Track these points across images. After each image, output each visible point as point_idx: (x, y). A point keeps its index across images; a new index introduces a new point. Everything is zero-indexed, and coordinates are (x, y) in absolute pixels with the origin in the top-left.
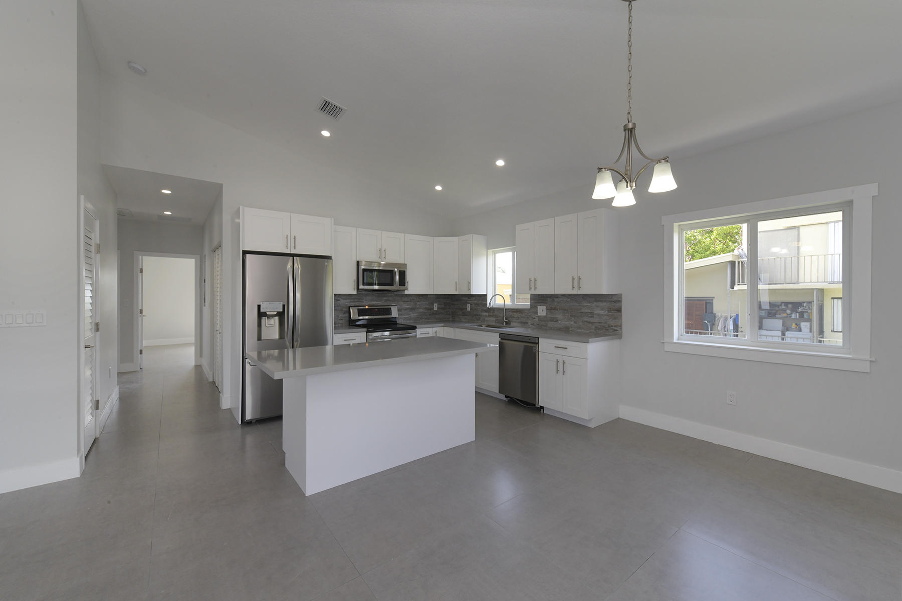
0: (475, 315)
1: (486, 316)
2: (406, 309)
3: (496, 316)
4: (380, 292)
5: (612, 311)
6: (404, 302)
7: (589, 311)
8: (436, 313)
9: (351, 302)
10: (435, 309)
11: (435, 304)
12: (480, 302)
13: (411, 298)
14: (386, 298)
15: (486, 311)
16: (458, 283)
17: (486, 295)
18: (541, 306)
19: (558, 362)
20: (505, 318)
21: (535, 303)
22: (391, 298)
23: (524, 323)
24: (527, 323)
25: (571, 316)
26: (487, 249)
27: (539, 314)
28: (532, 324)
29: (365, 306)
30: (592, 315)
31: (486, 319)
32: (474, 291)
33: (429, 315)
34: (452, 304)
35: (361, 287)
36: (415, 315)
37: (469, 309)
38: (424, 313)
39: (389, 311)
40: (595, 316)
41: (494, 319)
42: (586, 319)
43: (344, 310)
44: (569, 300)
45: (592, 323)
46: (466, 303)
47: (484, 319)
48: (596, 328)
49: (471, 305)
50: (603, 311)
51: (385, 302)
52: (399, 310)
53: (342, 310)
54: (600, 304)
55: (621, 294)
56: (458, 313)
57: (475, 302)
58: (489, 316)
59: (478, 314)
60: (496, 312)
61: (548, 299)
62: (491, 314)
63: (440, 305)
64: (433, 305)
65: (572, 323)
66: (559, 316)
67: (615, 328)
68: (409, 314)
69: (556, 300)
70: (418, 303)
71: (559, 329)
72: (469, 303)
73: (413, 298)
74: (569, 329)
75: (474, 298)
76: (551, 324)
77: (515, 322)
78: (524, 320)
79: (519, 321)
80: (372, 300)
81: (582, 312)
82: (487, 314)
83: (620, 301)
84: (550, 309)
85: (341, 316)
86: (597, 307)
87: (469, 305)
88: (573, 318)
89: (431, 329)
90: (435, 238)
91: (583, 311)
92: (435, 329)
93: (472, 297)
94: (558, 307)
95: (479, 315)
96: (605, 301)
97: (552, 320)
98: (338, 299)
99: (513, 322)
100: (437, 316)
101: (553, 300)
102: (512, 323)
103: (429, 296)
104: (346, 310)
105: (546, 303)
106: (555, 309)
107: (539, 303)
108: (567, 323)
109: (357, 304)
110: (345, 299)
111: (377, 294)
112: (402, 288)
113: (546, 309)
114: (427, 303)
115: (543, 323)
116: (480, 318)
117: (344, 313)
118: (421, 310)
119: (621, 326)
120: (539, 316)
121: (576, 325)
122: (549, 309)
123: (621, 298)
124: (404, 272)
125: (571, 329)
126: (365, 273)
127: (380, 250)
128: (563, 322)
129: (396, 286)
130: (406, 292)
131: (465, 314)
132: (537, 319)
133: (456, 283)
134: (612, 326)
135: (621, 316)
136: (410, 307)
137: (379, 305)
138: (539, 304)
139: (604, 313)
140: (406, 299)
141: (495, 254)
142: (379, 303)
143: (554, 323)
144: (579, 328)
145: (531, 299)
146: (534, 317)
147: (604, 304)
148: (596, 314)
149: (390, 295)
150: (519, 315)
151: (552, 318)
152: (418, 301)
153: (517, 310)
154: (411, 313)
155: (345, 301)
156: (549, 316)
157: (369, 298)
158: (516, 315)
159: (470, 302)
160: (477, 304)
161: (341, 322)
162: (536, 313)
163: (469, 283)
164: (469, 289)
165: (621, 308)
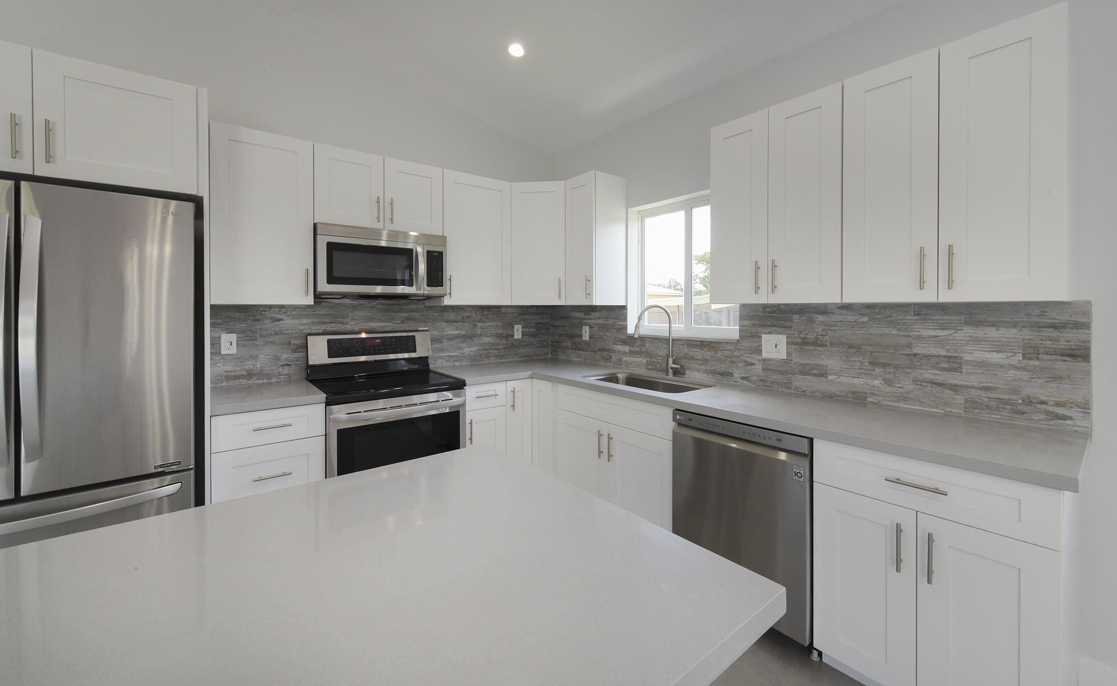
0: (599, 350)
1: (625, 354)
2: (451, 338)
3: (648, 354)
4: (391, 302)
5: (1045, 357)
6: (446, 321)
7: (943, 353)
8: (519, 344)
9: (313, 323)
10: (516, 337)
11: (516, 327)
12: (611, 322)
13: (465, 314)
14: (405, 315)
15: (624, 342)
16: (563, 281)
17: (623, 308)
18: (770, 333)
19: (899, 530)
20: (671, 360)
21: (754, 325)
22: (416, 315)
23: (723, 374)
24: (730, 374)
25: (871, 363)
26: (629, 204)
27: (765, 355)
28: (743, 378)
29: (360, 333)
30: (954, 363)
31: (625, 359)
32: (600, 299)
33: (505, 349)
34: (553, 326)
35: (324, 286)
36: (474, 349)
37: (586, 337)
38: (494, 344)
39: (408, 344)
40: (965, 368)
41: (645, 361)
42: (928, 374)
43: (294, 342)
44: (865, 319)
45: (955, 388)
46: (580, 325)
47: (620, 360)
48: (972, 404)
49: (591, 327)
50: (1001, 355)
51: (402, 322)
52: (434, 340)
53: (290, 343)
54: (991, 333)
55: (1089, 303)
56: (565, 344)
57: (601, 321)
58: (632, 353)
59: (606, 347)
60: (647, 345)
61: (795, 317)
62: (638, 349)
63: (526, 328)
64: (513, 328)
65: (876, 383)
66: (831, 361)
67: (1060, 411)
68: (459, 349)
69: (820, 318)
70: (480, 324)
71: (830, 398)
72: (586, 324)
73: (469, 314)
74: (865, 399)
75: (597, 314)
76: (799, 381)
77: (698, 370)
78: (722, 367)
79: (708, 367)
80: (371, 319)
81: (915, 355)
82: (627, 349)
83: (1087, 326)
84: (800, 344)
85: (285, 356)
86: (978, 340)
87: (586, 329)
88: (878, 370)
89: (503, 385)
90: (513, 184)
91: (916, 351)
92: (511, 385)
93: (592, 311)
94: (827, 338)
95: (609, 350)
96: (1014, 325)
97: (806, 371)
98: (278, 316)
99: (691, 369)
100: (521, 351)
101: (812, 321)
102: (687, 372)
103: (503, 310)
104: (298, 342)
105: (790, 327)
106: (816, 343)
107: (764, 326)
108: (856, 381)
109: (329, 328)
110: (300, 317)
111: (383, 304)
112: (436, 291)
113: (788, 343)
114: (501, 324)
115: (778, 377)
116: (611, 357)
117: (294, 351)
118: (487, 340)
119: (1085, 407)
120: (764, 360)
121: (889, 389)
122: (794, 343)
123: (1087, 313)
124: (441, 254)
125: (870, 400)
126: (336, 254)
127: (378, 202)
128: (844, 380)
129: (420, 288)
130: (447, 301)
131: (579, 346)
132: (759, 367)
133: (560, 282)
134: (1044, 403)
135: (1088, 373)
136: (464, 332)
137: (387, 329)
138: (767, 330)
139: (1006, 362)
140: (452, 316)
141: (642, 217)
142: (389, 325)
143: (815, 379)
144: (905, 398)
145: (742, 318)
146: (750, 360)
147: (1011, 333)
148: (968, 362)
149: (413, 306)
150: (708, 354)
151: (804, 365)
152: (481, 321)
153: (701, 342)
154: (464, 345)
155: (296, 321)
156: (797, 359)
157: (362, 314)
158: (698, 353)
159: (590, 321)
160: (604, 327)
161: (286, 370)
162: (759, 351)
163: (588, 281)
164: (589, 294)
165: (1089, 349)
